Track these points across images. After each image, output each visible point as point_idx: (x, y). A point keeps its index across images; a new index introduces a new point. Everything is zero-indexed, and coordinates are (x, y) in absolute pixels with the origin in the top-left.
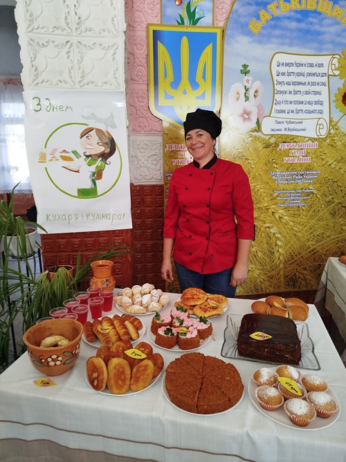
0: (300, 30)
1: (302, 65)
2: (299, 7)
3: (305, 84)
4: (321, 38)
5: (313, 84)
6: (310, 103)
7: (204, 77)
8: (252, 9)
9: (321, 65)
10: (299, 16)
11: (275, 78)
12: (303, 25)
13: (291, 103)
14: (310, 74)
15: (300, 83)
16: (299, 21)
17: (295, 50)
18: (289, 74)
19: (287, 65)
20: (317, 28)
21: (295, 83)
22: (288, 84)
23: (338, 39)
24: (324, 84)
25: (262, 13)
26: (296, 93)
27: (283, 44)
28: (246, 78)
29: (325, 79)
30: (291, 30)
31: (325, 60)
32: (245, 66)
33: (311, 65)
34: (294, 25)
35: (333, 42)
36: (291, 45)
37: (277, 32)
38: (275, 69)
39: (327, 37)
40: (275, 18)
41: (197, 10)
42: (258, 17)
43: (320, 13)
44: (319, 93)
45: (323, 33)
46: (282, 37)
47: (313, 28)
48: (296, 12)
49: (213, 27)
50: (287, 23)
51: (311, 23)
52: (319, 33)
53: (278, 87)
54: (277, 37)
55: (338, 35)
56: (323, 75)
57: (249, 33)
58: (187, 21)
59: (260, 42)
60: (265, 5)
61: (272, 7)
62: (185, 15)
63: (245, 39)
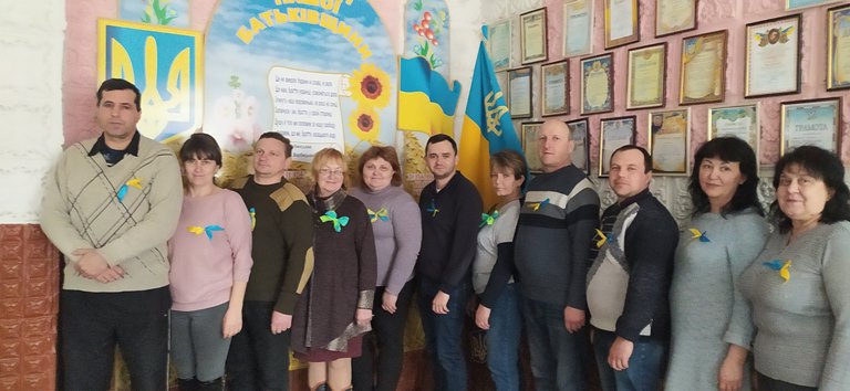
0: (302, 45)
1: (306, 82)
2: (299, 20)
3: (311, 103)
4: (327, 54)
5: (321, 104)
6: (319, 125)
7: (178, 86)
8: (241, 15)
9: (329, 84)
10: (300, 30)
11: (274, 94)
12: (303, 39)
13: (295, 124)
14: (317, 93)
15: (304, 102)
16: (299, 34)
17: (296, 64)
18: (291, 91)
19: (288, 80)
20: (321, 43)
21: (298, 102)
22: (291, 102)
23: (347, 58)
24: (334, 105)
25: (253, 21)
26: (301, 113)
27: (282, 57)
28: (237, 91)
29: (335, 100)
30: (291, 43)
31: (334, 78)
32: (234, 78)
33: (318, 83)
34: (293, 38)
35: (341, 60)
36: (291, 58)
37: (273, 43)
38: (273, 84)
39: (334, 54)
40: (269, 28)
41: (168, 9)
42: (249, 26)
43: (323, 29)
44: (329, 115)
45: (329, 50)
46: (280, 49)
47: (316, 43)
48: (296, 24)
49: (191, 29)
50: (284, 35)
51: (314, 38)
52: (324, 50)
53: (278, 105)
54: (273, 48)
55: (346, 54)
56: (333, 95)
57: (238, 42)
58: (154, 18)
59: (252, 52)
60: (256, 13)
61: (266, 15)
62: (150, 12)
63: (233, 47)
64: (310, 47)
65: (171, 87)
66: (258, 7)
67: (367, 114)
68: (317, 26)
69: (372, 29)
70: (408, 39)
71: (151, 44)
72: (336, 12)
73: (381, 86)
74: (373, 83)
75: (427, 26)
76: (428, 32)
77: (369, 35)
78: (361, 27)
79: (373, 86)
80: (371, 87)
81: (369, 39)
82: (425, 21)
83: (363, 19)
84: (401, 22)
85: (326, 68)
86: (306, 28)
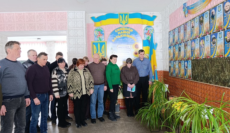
0: (123, 41)
1: (124, 47)
2: (122, 36)
5: (127, 51)
7: (103, 50)
8: (113, 37)
10: (122, 38)
12: (123, 40)
16: (122, 39)
17: (122, 44)
19: (121, 47)
20: (127, 40)
21: (123, 51)
23: (132, 42)
24: (129, 51)
25: (114, 38)
27: (120, 43)
29: (130, 50)
31: (129, 46)
32: (112, 48)
33: (126, 47)
34: (122, 40)
35: (131, 42)
36: (121, 43)
37: (118, 41)
38: (118, 48)
39: (129, 41)
40: (117, 39)
41: (101, 39)
42: (114, 39)
43: (127, 37)
46: (119, 42)
47: (126, 40)
48: (122, 37)
49: (105, 41)
50: (120, 40)
52: (127, 41)
54: (118, 42)
55: (132, 41)
57: (112, 42)
58: (99, 40)
59: (114, 43)
60: (115, 37)
61: (117, 37)
62: (99, 39)
63: (111, 43)
64: (125, 41)
65: (102, 51)
66: (115, 36)
67: (136, 52)
68: (126, 37)
69: (137, 35)
70: (144, 36)
71: (99, 44)
72: (129, 34)
75: (149, 33)
76: (149, 34)
77: (136, 37)
78: (134, 36)
79: (137, 46)
81: (136, 38)
82: (148, 32)
83: (135, 34)
84: (143, 33)
85: (128, 44)
86: (124, 38)
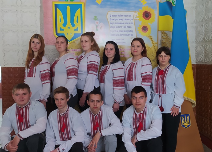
0: (119, 2)
1: (121, 16)
3: (123, 23)
4: (129, 5)
5: (127, 23)
7: (77, 21)
9: (130, 16)
11: (109, 21)
13: (118, 31)
14: (125, 20)
15: (121, 23)
17: (118, 10)
18: (116, 20)
19: (114, 16)
21: (118, 23)
22: (116, 23)
23: (137, 5)
24: (132, 23)
26: (119, 27)
27: (112, 8)
28: (96, 21)
29: (132, 21)
31: (132, 13)
32: (95, 17)
33: (126, 16)
35: (134, 6)
36: (115, 8)
37: (109, 3)
38: (109, 18)
44: (130, 27)
45: (130, 3)
49: (81, 2)
53: (111, 25)
54: (109, 5)
59: (101, 7)
63: (95, 6)
65: (75, 22)
67: (145, 26)
71: (68, 8)
73: (151, 15)
74: (148, 14)
79: (148, 15)
80: (147, 15)
85: (129, 10)
